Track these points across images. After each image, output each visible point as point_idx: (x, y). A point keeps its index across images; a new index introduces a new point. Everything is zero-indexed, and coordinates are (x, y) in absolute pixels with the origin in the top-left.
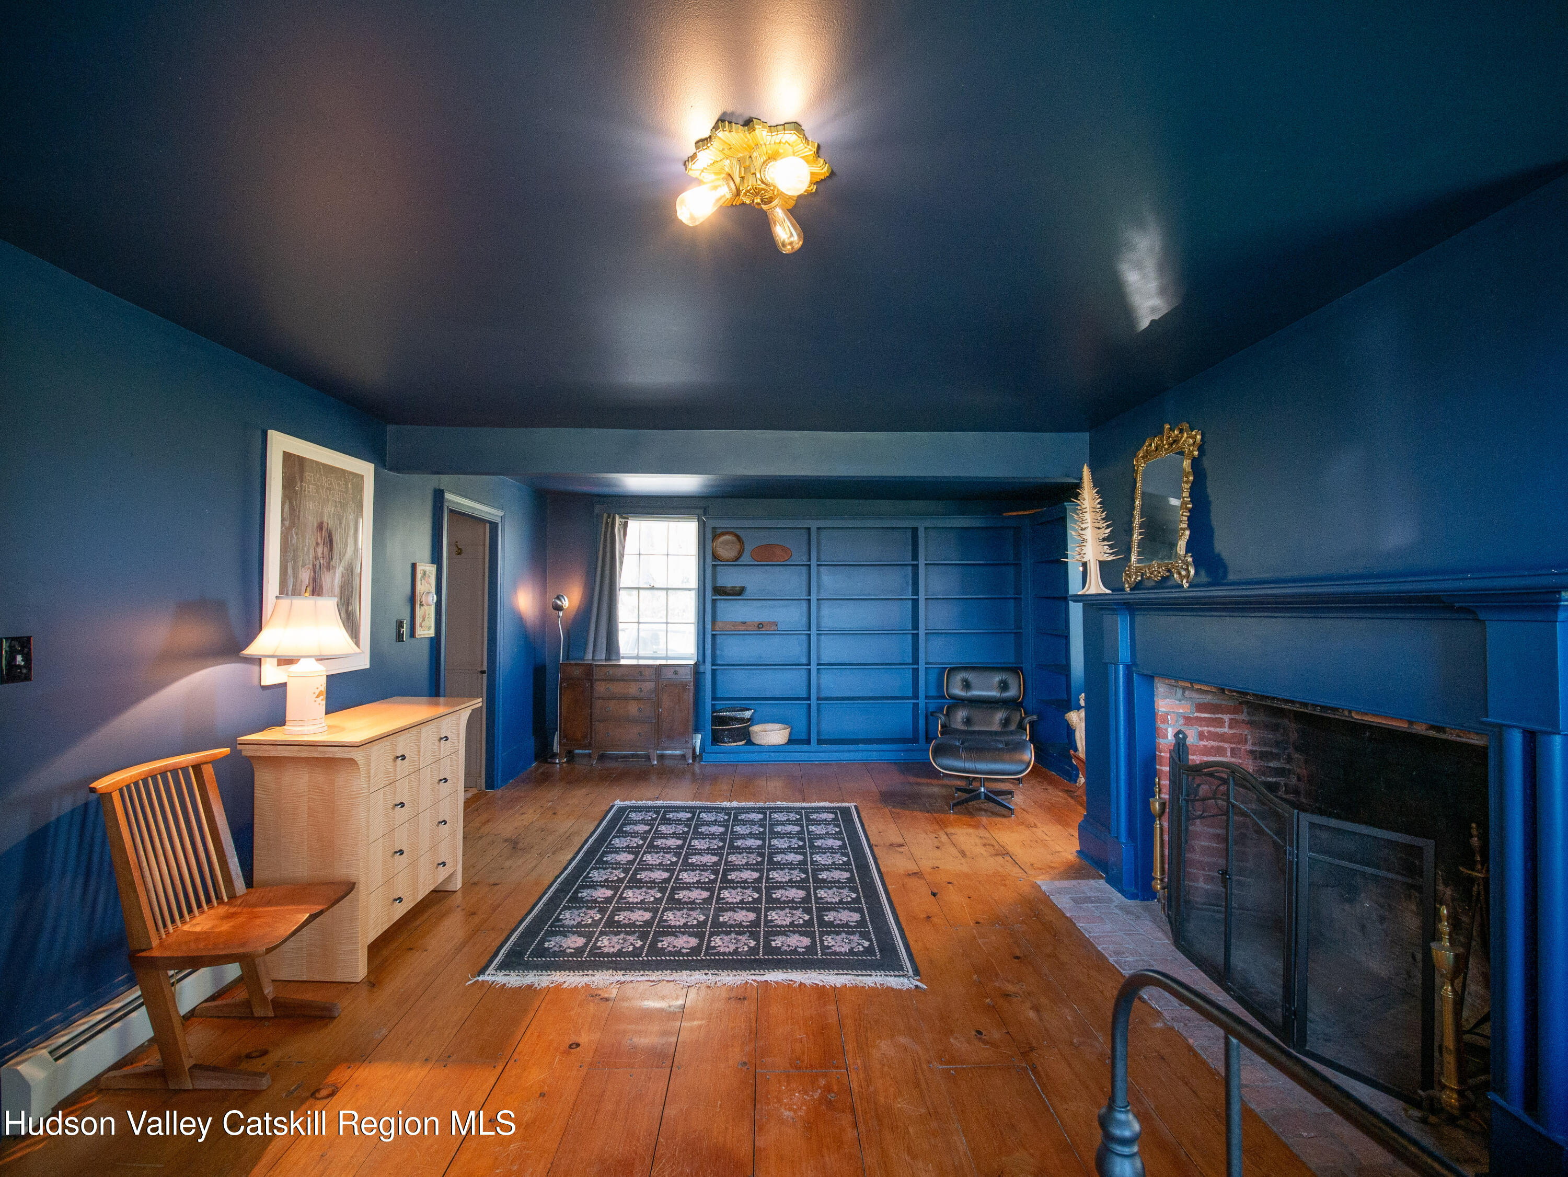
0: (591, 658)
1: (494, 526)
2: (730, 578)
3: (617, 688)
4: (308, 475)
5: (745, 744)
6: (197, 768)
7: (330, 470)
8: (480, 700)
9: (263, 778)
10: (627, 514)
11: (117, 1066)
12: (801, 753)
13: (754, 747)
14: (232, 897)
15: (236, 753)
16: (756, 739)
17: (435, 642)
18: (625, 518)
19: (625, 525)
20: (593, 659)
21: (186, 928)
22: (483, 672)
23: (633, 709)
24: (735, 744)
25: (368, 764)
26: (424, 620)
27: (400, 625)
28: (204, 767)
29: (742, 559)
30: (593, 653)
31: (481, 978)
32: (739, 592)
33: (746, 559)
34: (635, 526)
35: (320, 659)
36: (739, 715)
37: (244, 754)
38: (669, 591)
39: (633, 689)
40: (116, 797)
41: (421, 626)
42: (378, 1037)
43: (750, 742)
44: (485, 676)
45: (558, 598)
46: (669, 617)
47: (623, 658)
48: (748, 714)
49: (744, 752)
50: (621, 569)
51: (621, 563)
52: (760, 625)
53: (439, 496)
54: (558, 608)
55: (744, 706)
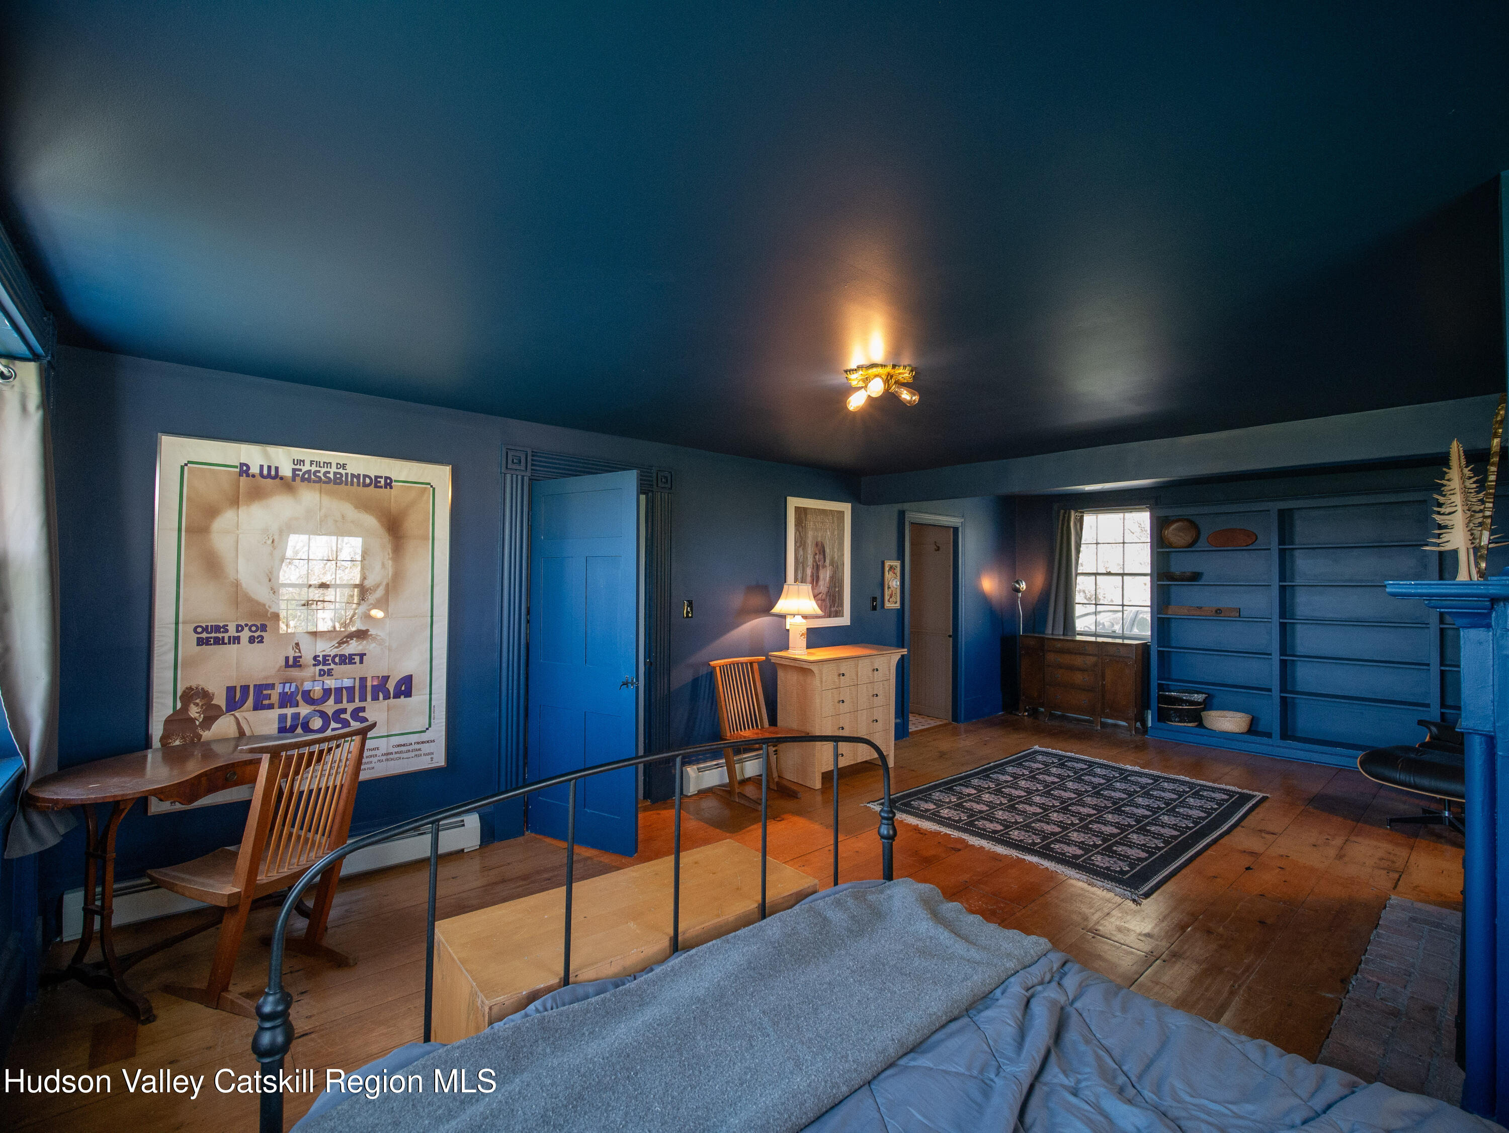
0: (1050, 632)
1: (956, 530)
2: (1181, 564)
3: (1066, 659)
4: (809, 516)
5: (1197, 726)
6: (751, 664)
7: (823, 512)
8: (906, 650)
9: (781, 674)
10: (1082, 508)
11: (719, 786)
12: (1258, 745)
13: (1203, 730)
14: (762, 727)
15: (768, 660)
16: (1207, 723)
17: (901, 612)
18: (1081, 512)
19: (1081, 521)
20: (1052, 634)
21: (742, 733)
22: (950, 636)
23: (1079, 678)
24: (1183, 724)
25: (821, 674)
26: (891, 597)
27: (874, 599)
28: (754, 664)
29: (1198, 544)
30: (1053, 630)
31: (868, 805)
32: (1195, 577)
33: (1202, 544)
34: (1089, 520)
35: (805, 617)
36: (1185, 696)
37: (772, 661)
38: (1125, 577)
39: (1078, 661)
40: (718, 669)
41: (889, 601)
42: (809, 810)
43: (1201, 725)
44: (951, 639)
45: (1017, 582)
46: (1125, 600)
47: (1079, 634)
48: (1199, 698)
49: (1192, 734)
50: (1078, 557)
51: (1078, 551)
52: (1218, 611)
53: (902, 514)
54: (1017, 590)
55: (1198, 690)
